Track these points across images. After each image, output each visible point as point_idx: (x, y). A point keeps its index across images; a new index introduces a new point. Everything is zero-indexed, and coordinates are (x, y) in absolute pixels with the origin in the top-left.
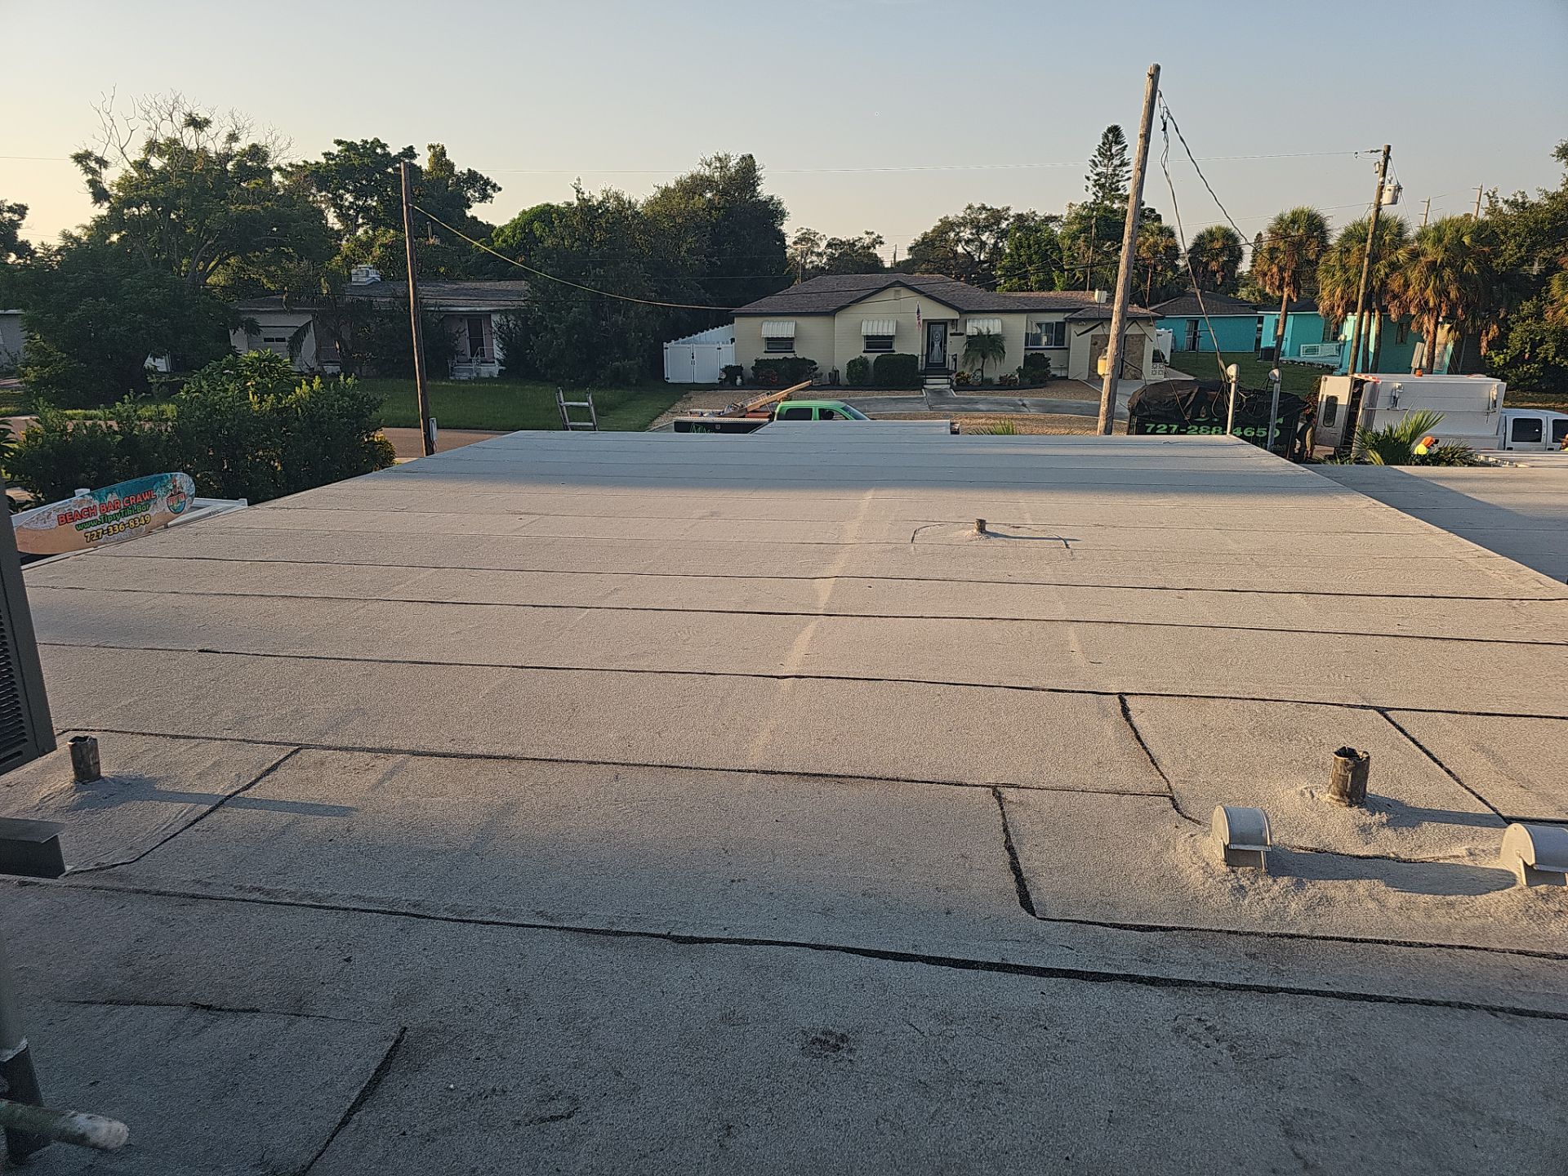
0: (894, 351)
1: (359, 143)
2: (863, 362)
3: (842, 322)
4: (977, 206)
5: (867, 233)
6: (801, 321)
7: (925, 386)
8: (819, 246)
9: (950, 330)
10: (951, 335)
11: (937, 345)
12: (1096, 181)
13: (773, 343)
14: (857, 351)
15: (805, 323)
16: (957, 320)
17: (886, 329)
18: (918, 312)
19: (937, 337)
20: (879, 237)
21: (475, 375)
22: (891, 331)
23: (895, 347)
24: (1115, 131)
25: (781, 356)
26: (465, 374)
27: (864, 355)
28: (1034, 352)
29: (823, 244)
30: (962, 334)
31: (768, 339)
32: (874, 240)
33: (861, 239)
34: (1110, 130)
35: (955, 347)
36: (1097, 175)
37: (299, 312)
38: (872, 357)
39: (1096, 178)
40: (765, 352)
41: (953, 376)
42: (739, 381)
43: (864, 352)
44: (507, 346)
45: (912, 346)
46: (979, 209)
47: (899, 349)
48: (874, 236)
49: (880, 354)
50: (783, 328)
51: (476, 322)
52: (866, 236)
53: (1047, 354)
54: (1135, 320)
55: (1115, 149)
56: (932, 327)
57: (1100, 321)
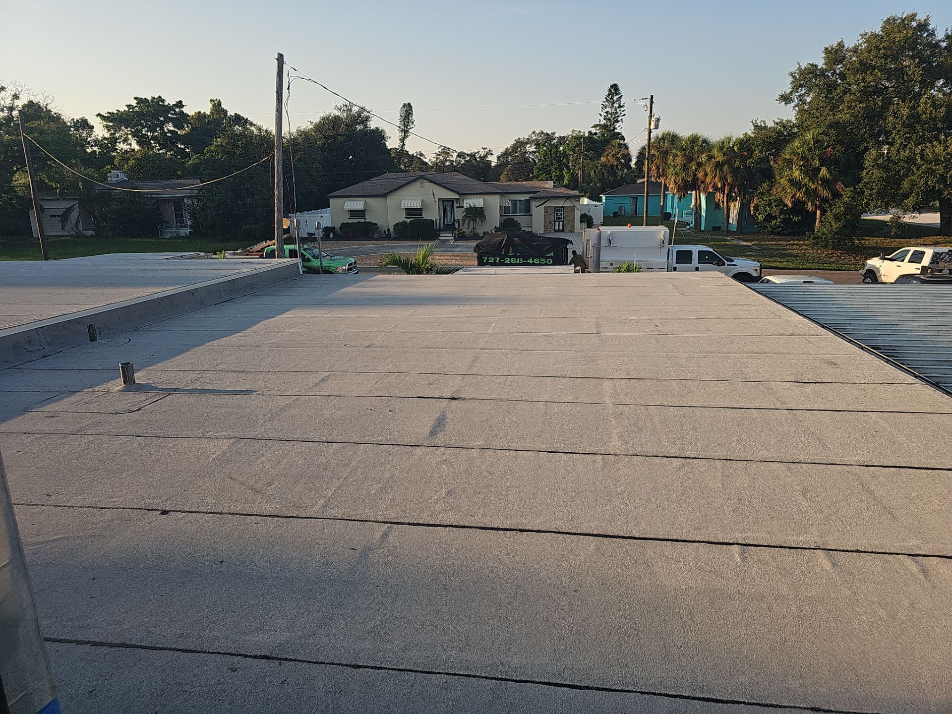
0: (423, 217)
1: (149, 98)
2: (404, 223)
3: (391, 200)
4: (538, 132)
5: (483, 149)
6: (368, 200)
7: (439, 238)
8: (452, 156)
9: (456, 205)
10: (457, 207)
11: (449, 214)
12: (605, 116)
13: (353, 213)
14: (402, 218)
15: (370, 201)
16: (459, 199)
17: (417, 204)
18: (433, 194)
19: (449, 208)
20: (490, 151)
21: (175, 235)
22: (419, 206)
23: (423, 215)
24: (615, 87)
25: (356, 221)
26: (169, 234)
27: (405, 220)
28: (508, 217)
29: (455, 155)
30: (463, 207)
31: (350, 210)
32: (487, 153)
33: (479, 152)
34: (612, 87)
35: (459, 214)
36: (605, 112)
37: (69, 199)
38: (408, 220)
39: (606, 115)
40: (349, 218)
41: (456, 232)
42: (331, 235)
43: (406, 218)
44: (193, 217)
45: (433, 214)
46: (539, 133)
47: (426, 216)
48: (487, 150)
49: (412, 219)
50: (357, 204)
51: (178, 203)
52: (483, 150)
53: (516, 218)
54: (568, 197)
55: (615, 98)
56: (446, 203)
57: (549, 199)
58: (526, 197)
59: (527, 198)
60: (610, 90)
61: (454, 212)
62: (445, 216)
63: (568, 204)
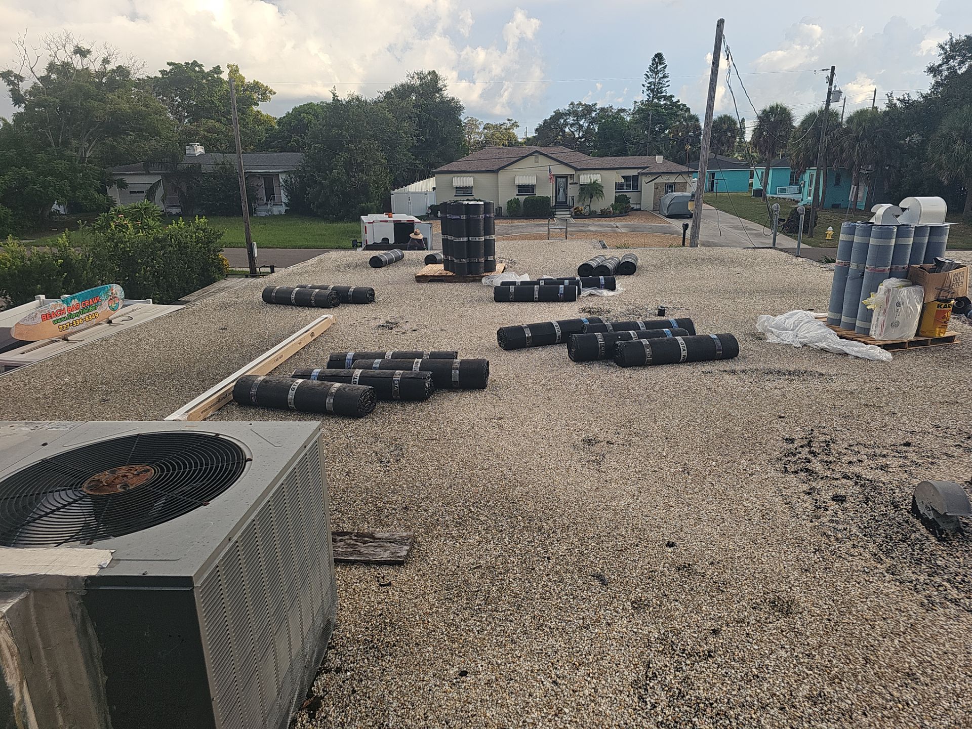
0: (536, 195)
1: (184, 64)
2: (516, 201)
3: (503, 176)
4: (576, 103)
5: (508, 120)
6: (477, 176)
7: (556, 216)
8: (479, 128)
9: (569, 181)
10: (570, 184)
11: (561, 190)
12: (648, 87)
13: (460, 190)
14: (513, 195)
15: (480, 177)
16: (574, 175)
17: (529, 180)
18: (550, 170)
19: (562, 186)
21: (270, 213)
22: (532, 183)
23: (536, 192)
24: (659, 56)
26: (263, 213)
27: (517, 197)
28: (620, 194)
29: (481, 127)
30: (577, 183)
31: (457, 187)
32: (513, 124)
33: (504, 123)
34: (657, 56)
35: (573, 191)
37: (153, 174)
38: (522, 198)
39: (649, 85)
40: (453, 196)
41: (572, 210)
42: (439, 214)
43: (517, 195)
44: (290, 194)
45: (547, 191)
46: (577, 105)
47: (538, 193)
48: (513, 122)
49: (527, 196)
50: (466, 181)
51: (269, 179)
52: (508, 122)
53: (628, 195)
54: (680, 173)
55: (660, 67)
56: (559, 179)
57: (660, 174)
58: (634, 173)
59: (636, 174)
60: (654, 60)
61: (567, 189)
62: (557, 192)
63: (680, 179)
